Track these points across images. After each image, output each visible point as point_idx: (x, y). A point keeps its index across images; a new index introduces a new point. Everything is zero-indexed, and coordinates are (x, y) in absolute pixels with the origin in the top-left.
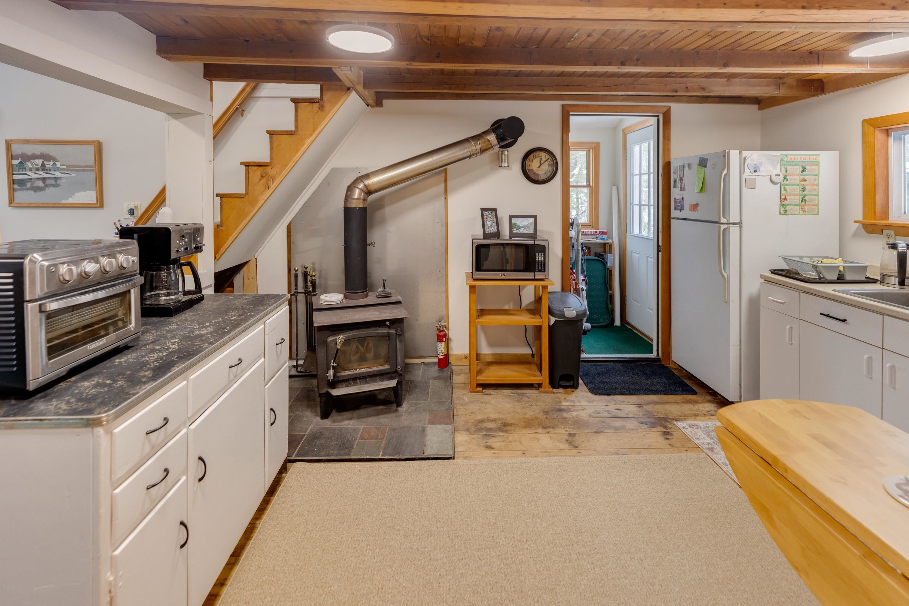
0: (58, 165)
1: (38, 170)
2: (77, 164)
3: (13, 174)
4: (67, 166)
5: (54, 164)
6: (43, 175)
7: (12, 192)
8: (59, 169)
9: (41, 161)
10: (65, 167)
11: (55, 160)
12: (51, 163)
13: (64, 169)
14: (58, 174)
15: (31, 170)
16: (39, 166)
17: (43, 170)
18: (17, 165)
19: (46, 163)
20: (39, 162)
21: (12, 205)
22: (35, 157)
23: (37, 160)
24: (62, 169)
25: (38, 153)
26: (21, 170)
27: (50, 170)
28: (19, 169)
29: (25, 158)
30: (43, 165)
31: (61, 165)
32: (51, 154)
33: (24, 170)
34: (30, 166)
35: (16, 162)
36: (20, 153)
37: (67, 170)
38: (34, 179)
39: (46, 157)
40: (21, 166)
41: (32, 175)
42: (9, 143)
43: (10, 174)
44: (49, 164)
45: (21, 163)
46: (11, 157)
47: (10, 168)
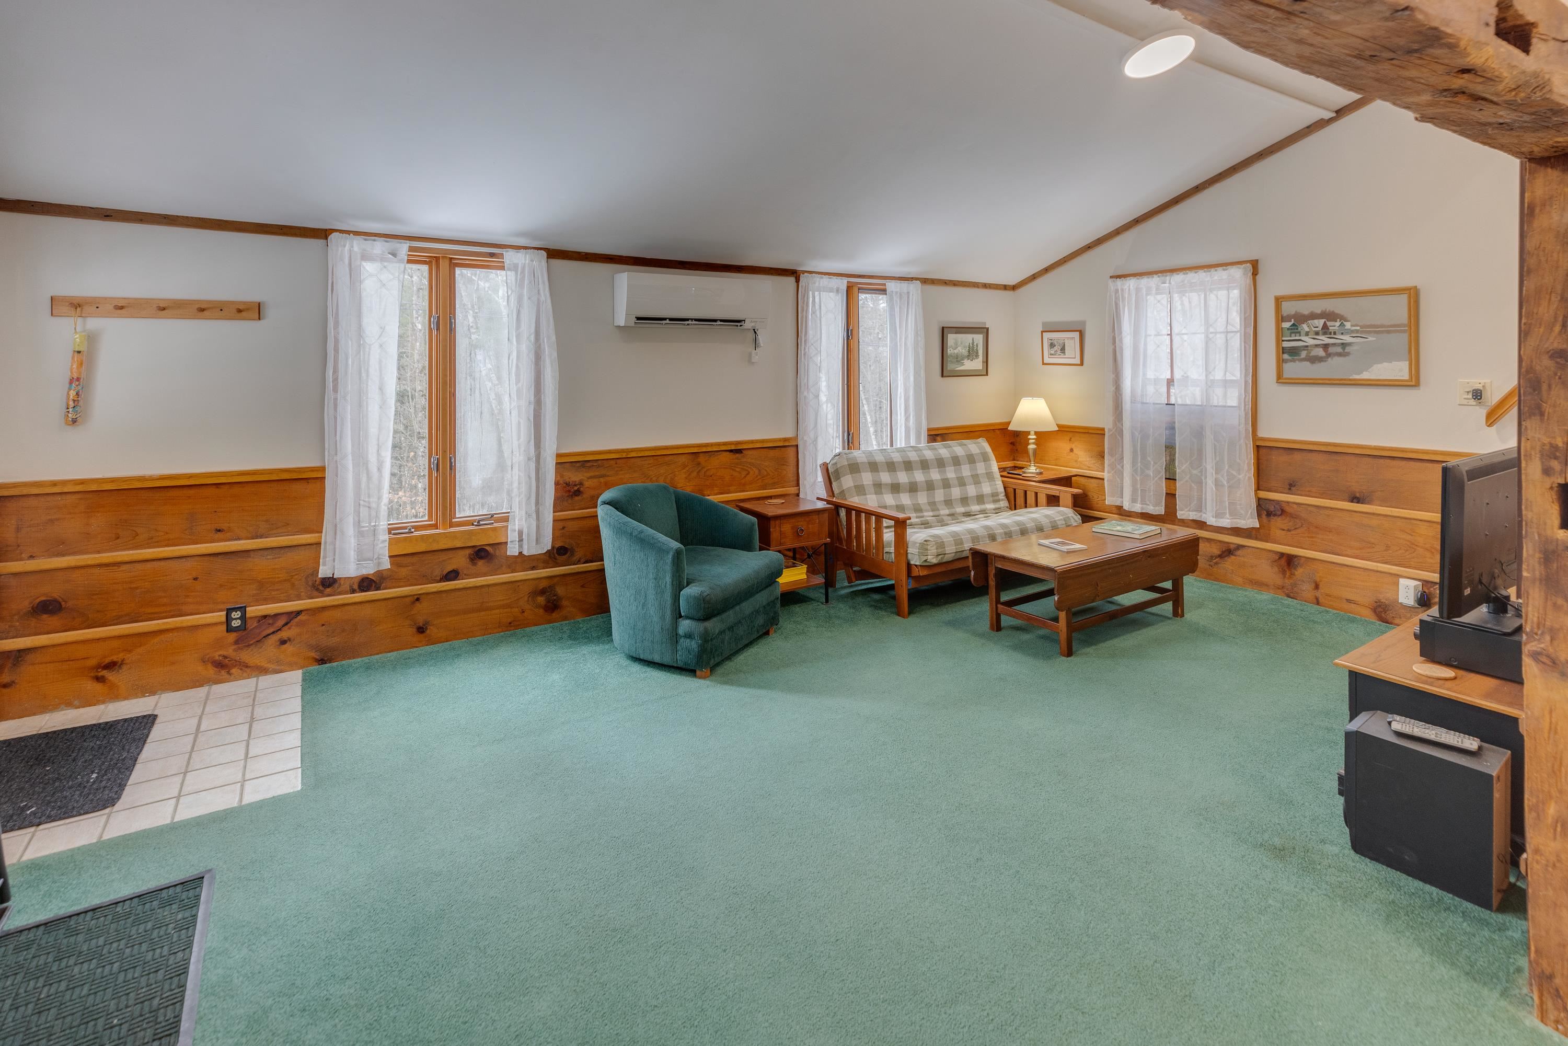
0: (1348, 325)
1: (1317, 333)
2: (1379, 323)
3: (1283, 341)
4: (1361, 327)
5: (1342, 325)
6: (1325, 340)
7: (1280, 363)
8: (1349, 332)
9: (1322, 321)
10: (1358, 328)
11: (1343, 319)
12: (1338, 324)
13: (1357, 331)
14: (1347, 339)
15: (1307, 334)
16: (1320, 328)
17: (1325, 333)
18: (1288, 329)
19: (1329, 324)
20: (1320, 323)
21: (1280, 381)
22: (1313, 316)
23: (1316, 321)
24: (1353, 331)
25: (1319, 311)
26: (1293, 335)
27: (1335, 333)
28: (1291, 333)
29: (1300, 319)
30: (1325, 327)
31: (1352, 326)
32: (1336, 311)
33: (1298, 335)
34: (1307, 329)
35: (1286, 325)
36: (1293, 313)
37: (1362, 332)
38: (1311, 346)
39: (1330, 316)
40: (1294, 329)
41: (1310, 341)
42: (1279, 301)
43: (1279, 341)
44: (1334, 326)
45: (1293, 325)
46: (1281, 318)
47: (1280, 332)
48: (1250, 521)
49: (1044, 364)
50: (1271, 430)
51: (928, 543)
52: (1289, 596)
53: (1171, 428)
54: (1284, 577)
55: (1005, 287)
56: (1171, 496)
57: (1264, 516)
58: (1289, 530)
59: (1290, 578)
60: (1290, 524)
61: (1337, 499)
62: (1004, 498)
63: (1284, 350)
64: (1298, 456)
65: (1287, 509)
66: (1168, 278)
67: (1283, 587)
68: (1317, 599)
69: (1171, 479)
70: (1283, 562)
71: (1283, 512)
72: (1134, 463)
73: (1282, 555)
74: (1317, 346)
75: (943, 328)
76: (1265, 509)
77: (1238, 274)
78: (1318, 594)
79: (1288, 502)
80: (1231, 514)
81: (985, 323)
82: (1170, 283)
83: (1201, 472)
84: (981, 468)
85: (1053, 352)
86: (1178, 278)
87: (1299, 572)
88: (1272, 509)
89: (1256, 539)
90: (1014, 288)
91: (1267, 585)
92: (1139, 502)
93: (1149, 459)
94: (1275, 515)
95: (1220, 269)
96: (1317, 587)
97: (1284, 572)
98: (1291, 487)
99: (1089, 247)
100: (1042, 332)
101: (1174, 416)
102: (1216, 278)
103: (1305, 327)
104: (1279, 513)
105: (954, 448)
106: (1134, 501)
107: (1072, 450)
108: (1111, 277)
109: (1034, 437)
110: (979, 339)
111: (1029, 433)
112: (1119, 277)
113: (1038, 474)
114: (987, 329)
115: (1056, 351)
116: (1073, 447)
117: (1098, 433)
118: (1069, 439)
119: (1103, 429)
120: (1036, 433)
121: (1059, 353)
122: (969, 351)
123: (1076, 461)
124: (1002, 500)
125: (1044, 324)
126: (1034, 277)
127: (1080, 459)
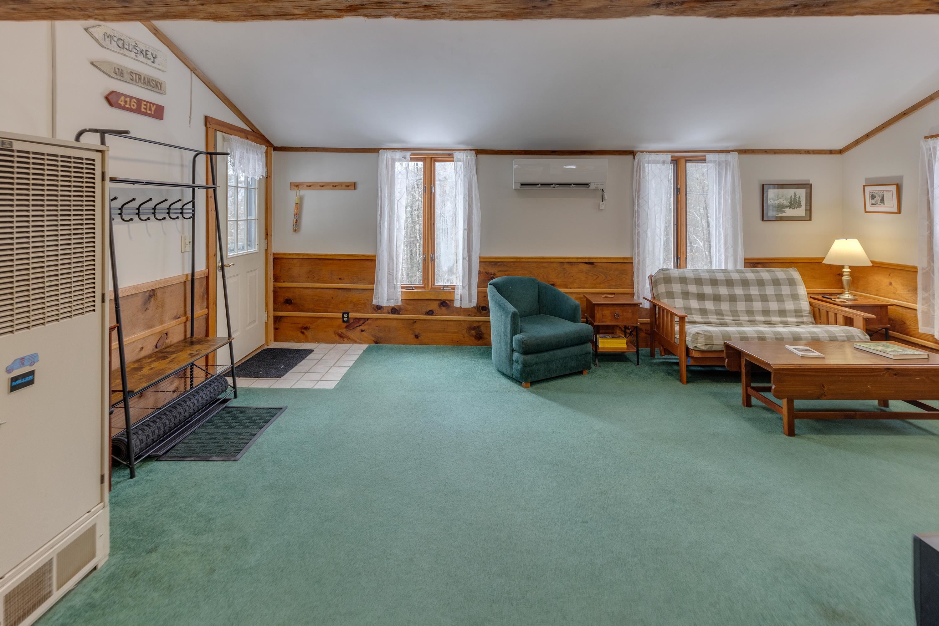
49: (866, 212)
51: (699, 335)
55: (831, 152)
62: (809, 315)
75: (763, 185)
81: (809, 181)
84: (786, 290)
85: (873, 202)
90: (840, 152)
100: (864, 186)
105: (761, 273)
107: (891, 284)
108: (925, 137)
109: (849, 270)
110: (802, 193)
111: (843, 267)
112: (932, 137)
113: (851, 300)
114: (811, 185)
115: (876, 202)
116: (892, 281)
117: (913, 270)
118: (888, 274)
119: (916, 268)
120: (850, 267)
121: (879, 203)
122: (791, 202)
123: (895, 293)
124: (806, 316)
125: (866, 179)
126: (857, 142)
127: (898, 292)
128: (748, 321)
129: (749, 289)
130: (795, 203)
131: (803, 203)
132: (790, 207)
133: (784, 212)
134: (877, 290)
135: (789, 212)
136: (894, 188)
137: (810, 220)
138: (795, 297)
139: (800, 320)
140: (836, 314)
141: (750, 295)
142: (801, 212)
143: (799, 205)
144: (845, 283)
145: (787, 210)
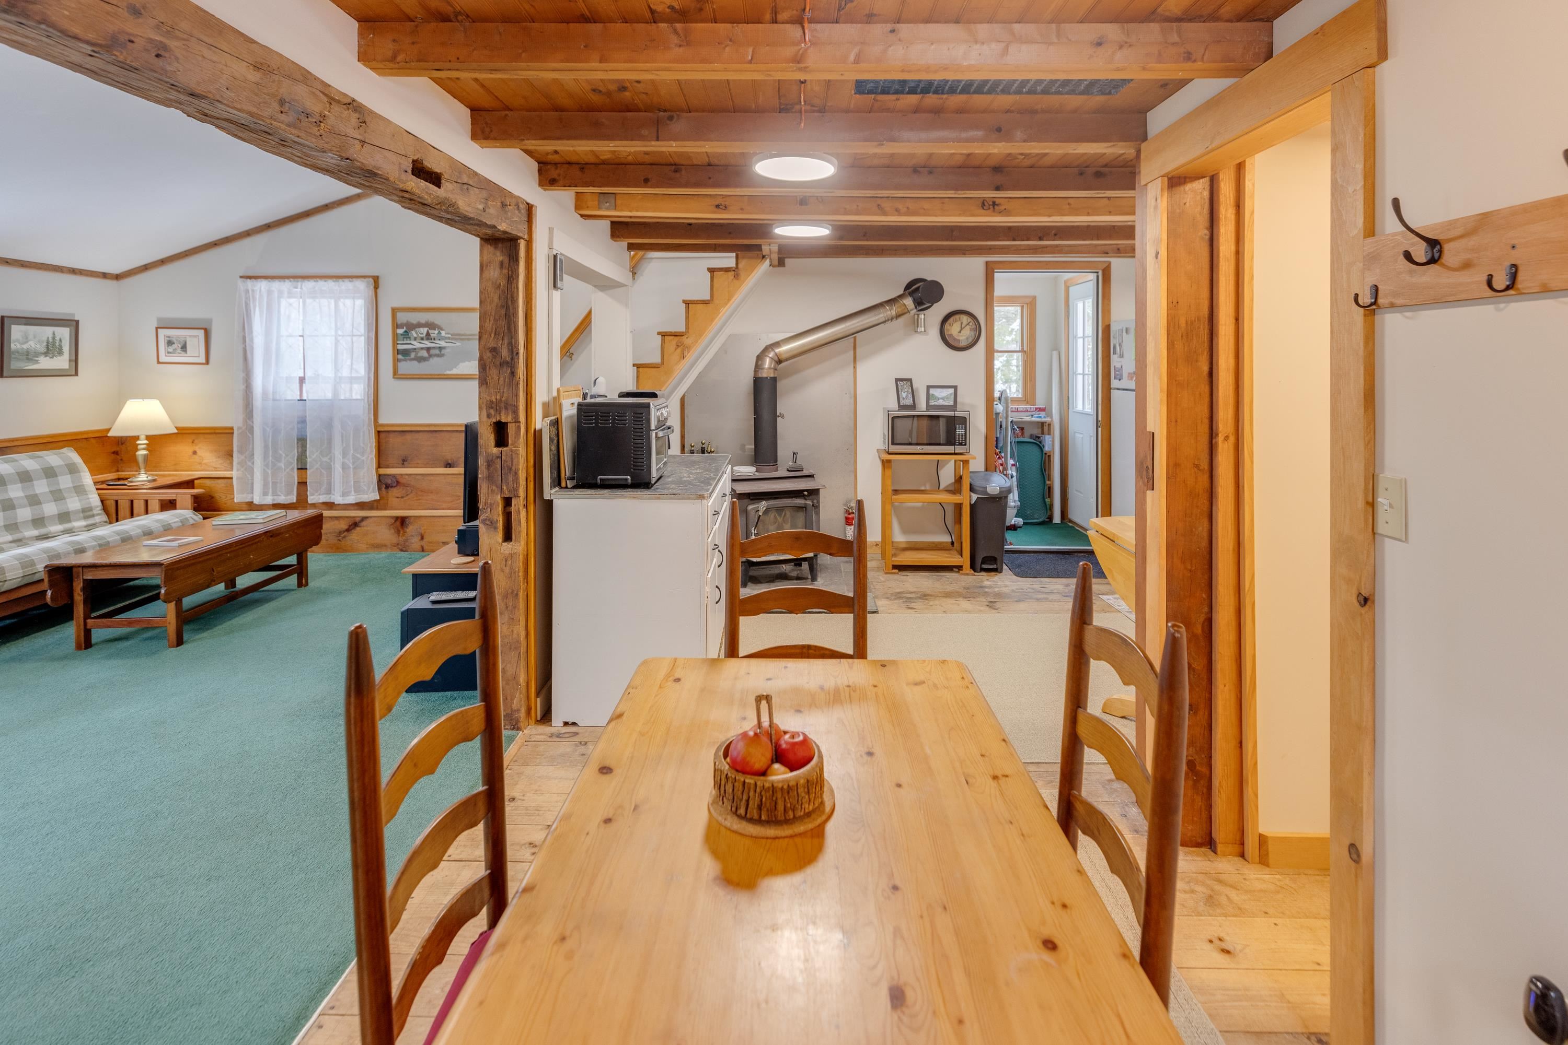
0: (443, 333)
1: (422, 339)
2: (462, 332)
3: (398, 344)
4: (452, 335)
5: (439, 333)
6: (428, 344)
7: (396, 362)
8: (444, 339)
9: (426, 330)
10: (450, 336)
11: (440, 328)
12: (436, 332)
13: (449, 338)
14: (443, 343)
15: (415, 339)
16: (424, 335)
17: (427, 339)
18: (402, 334)
19: (430, 331)
20: (424, 331)
21: (397, 376)
22: (420, 325)
23: (421, 329)
24: (447, 338)
25: (423, 321)
26: (405, 339)
27: (435, 339)
29: (410, 327)
30: (428, 334)
31: (446, 334)
32: (436, 322)
33: (409, 339)
34: (415, 335)
35: (400, 331)
36: (405, 322)
37: (452, 339)
38: (418, 349)
39: (431, 326)
40: (406, 335)
41: (417, 345)
42: (394, 311)
43: (395, 344)
44: (434, 333)
45: (406, 331)
46: (396, 326)
47: (395, 337)
48: (372, 495)
49: (159, 362)
50: (388, 418)
52: (402, 550)
53: (303, 421)
54: (399, 536)
55: (105, 276)
56: (303, 484)
57: (383, 489)
58: (402, 497)
59: (403, 535)
60: (404, 491)
61: (436, 467)
62: (102, 512)
63: (399, 352)
64: (408, 437)
65: (401, 480)
66: (299, 284)
67: (398, 544)
68: (422, 547)
69: (302, 469)
70: (398, 523)
71: (398, 482)
72: (265, 456)
73: (397, 518)
74: (422, 349)
75: (3, 317)
76: (384, 484)
77: (362, 286)
78: (423, 543)
79: (401, 475)
80: (355, 492)
81: (72, 315)
82: (301, 288)
83: (330, 459)
84: (65, 482)
85: (170, 350)
86: (309, 285)
87: (411, 529)
88: (389, 482)
89: (377, 509)
90: (117, 277)
91: (385, 546)
92: (270, 494)
93: (281, 452)
94: (392, 487)
95: (346, 280)
96: (422, 538)
97: (398, 532)
98: (404, 462)
99: (215, 244)
100: (157, 328)
101: (305, 411)
102: (343, 288)
103: (414, 333)
104: (395, 484)
105: (21, 462)
106: (265, 494)
107: (195, 453)
108: (241, 277)
109: (146, 442)
110: (64, 333)
111: (137, 438)
112: (250, 277)
113: (149, 481)
114: (77, 322)
115: (175, 350)
116: (197, 448)
117: (228, 432)
118: (191, 441)
119: (232, 428)
120: (148, 437)
121: (179, 350)
122: (47, 347)
123: (200, 463)
124: (98, 514)
125: (159, 320)
126: (146, 268)
127: (205, 461)
128: (11, 542)
129: (6, 491)
130: (52, 349)
131: (66, 348)
132: (46, 354)
133: (37, 362)
134: (175, 464)
135: (45, 363)
136: (201, 333)
137: (76, 374)
138: (79, 490)
139: (90, 521)
140: (146, 501)
141: (11, 500)
142: (62, 362)
143: (60, 352)
144: (140, 460)
145: (42, 359)
